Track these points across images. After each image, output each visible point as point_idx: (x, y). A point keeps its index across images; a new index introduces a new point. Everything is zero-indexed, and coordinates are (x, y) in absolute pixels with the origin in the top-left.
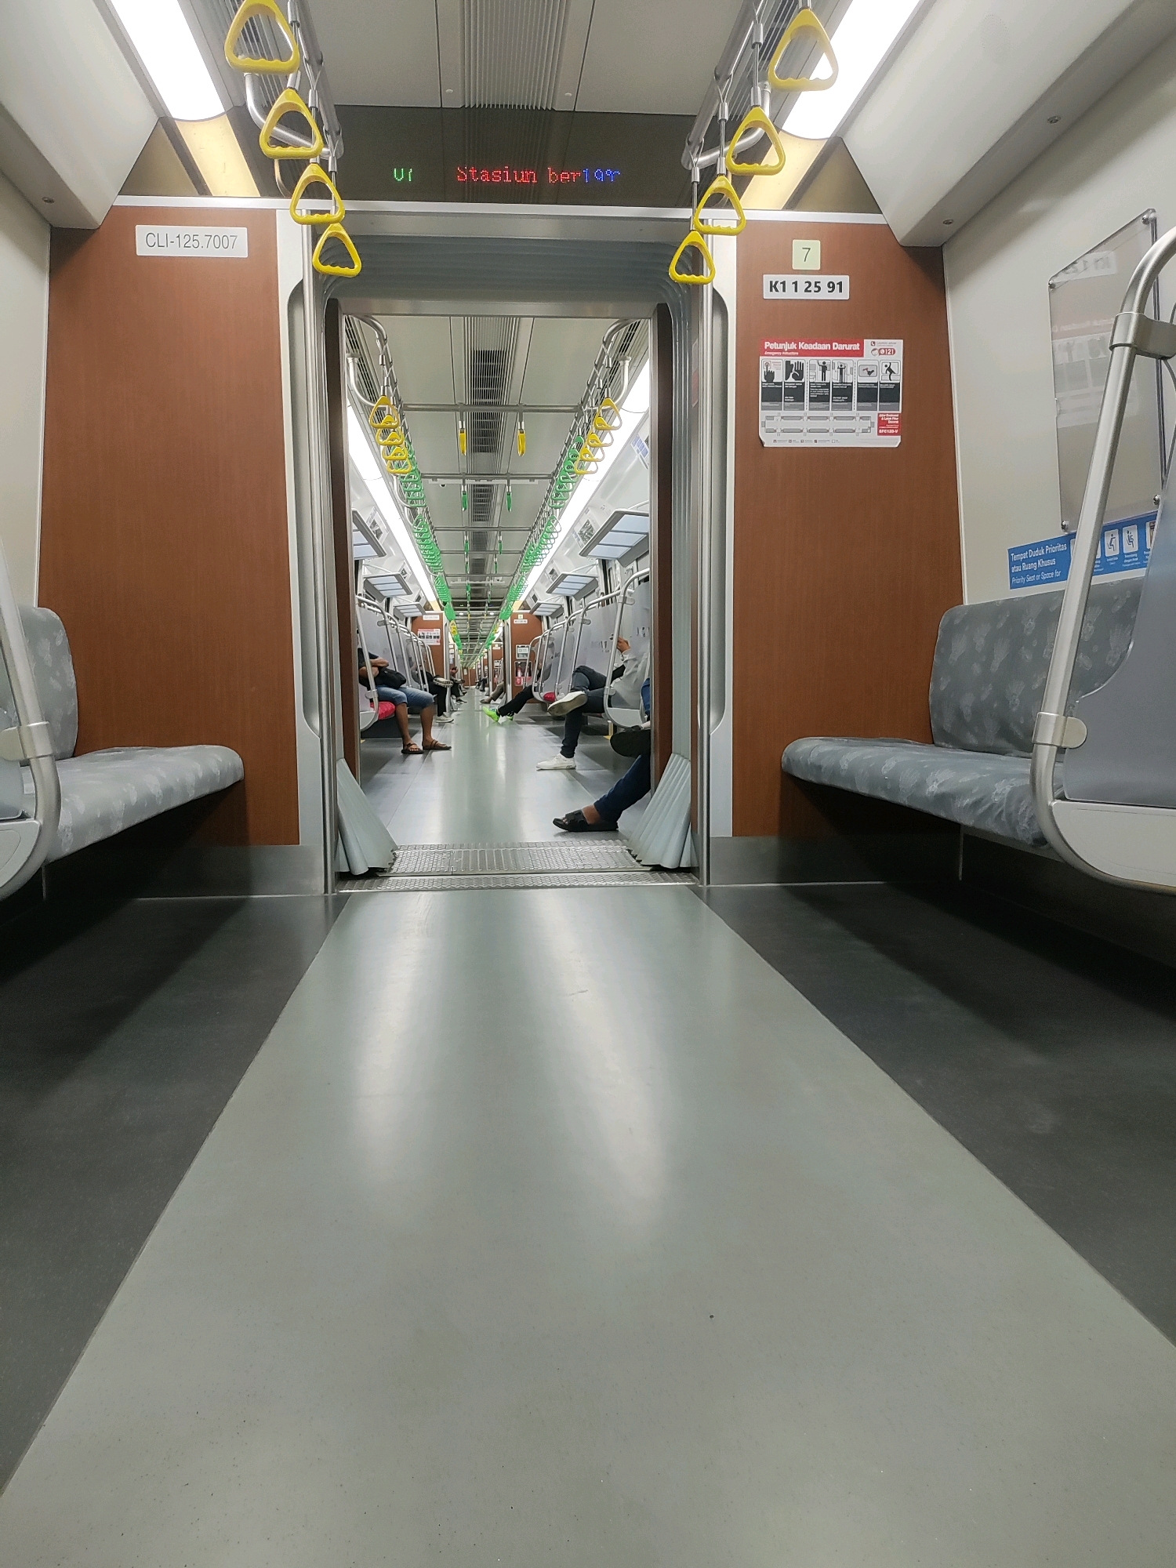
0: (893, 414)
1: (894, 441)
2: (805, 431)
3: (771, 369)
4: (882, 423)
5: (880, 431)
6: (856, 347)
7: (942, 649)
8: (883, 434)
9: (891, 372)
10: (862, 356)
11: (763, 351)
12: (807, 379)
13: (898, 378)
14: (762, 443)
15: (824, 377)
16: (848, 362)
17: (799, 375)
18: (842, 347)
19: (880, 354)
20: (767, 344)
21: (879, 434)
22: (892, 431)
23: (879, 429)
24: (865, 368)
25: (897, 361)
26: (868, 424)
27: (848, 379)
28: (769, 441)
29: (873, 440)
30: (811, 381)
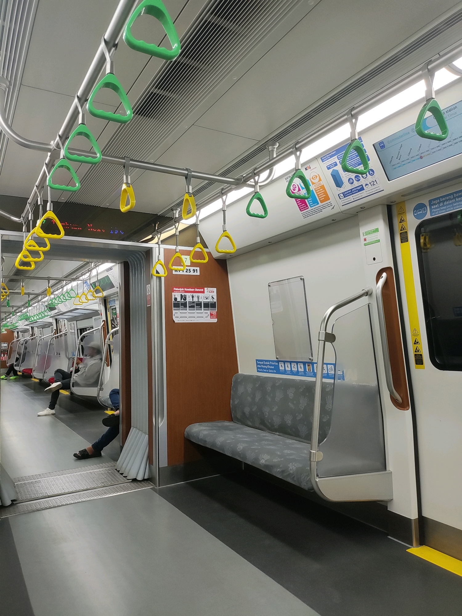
0: (215, 312)
1: (215, 320)
2: (188, 317)
3: (176, 297)
4: (211, 315)
5: (211, 317)
6: (202, 290)
7: (234, 389)
8: (212, 318)
9: (213, 298)
10: (204, 293)
11: (173, 291)
12: (187, 300)
13: (215, 300)
14: (174, 321)
15: (193, 300)
16: (200, 295)
17: (185, 299)
18: (198, 290)
19: (210, 293)
20: (174, 289)
21: (211, 318)
22: (215, 317)
23: (210, 316)
24: (205, 297)
25: (215, 295)
26: (207, 315)
27: (200, 300)
28: (176, 320)
29: (209, 320)
30: (189, 301)
